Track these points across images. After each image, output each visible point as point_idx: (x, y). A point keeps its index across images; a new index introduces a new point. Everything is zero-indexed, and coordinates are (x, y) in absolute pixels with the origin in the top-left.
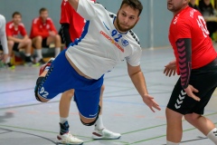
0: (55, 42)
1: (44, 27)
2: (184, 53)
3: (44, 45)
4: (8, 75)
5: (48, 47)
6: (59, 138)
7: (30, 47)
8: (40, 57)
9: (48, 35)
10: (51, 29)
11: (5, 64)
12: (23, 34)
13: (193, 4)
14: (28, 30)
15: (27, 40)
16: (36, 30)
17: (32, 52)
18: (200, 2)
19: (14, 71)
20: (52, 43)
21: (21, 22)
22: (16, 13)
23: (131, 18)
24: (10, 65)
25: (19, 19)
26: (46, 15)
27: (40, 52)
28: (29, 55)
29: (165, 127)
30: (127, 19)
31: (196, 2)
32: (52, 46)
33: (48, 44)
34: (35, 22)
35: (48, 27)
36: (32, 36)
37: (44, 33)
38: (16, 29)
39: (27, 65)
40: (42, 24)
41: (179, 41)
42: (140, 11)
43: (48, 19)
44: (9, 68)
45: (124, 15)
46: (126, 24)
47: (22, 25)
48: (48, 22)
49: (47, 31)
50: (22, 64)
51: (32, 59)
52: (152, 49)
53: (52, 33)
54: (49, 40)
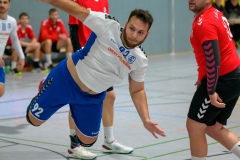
0: (66, 46)
1: (54, 30)
2: (213, 57)
3: (54, 49)
4: (14, 82)
5: (58, 51)
6: (70, 152)
7: (38, 51)
8: (50, 62)
9: (59, 38)
10: (62, 32)
11: (11, 70)
12: (31, 37)
13: (219, 5)
14: (36, 33)
15: (35, 43)
16: (45, 32)
17: (40, 57)
18: (226, 3)
19: (20, 77)
20: (62, 47)
21: (29, 23)
22: (23, 14)
23: (140, 32)
24: (16, 71)
25: (27, 21)
26: (56, 17)
27: (49, 57)
28: (37, 60)
29: (188, 140)
30: (135, 34)
31: (222, 2)
32: (63, 50)
33: (58, 47)
34: (44, 24)
35: (58, 29)
36: (41, 39)
37: (54, 36)
38: (23, 32)
39: (35, 71)
40: (52, 26)
41: (205, 43)
42: (150, 24)
43: (59, 20)
44: (15, 75)
45: (133, 29)
46: (134, 40)
47: (30, 27)
48: (58, 24)
49: (58, 33)
50: (30, 70)
51: (41, 65)
52: (173, 54)
53: (63, 36)
54: (59, 44)
